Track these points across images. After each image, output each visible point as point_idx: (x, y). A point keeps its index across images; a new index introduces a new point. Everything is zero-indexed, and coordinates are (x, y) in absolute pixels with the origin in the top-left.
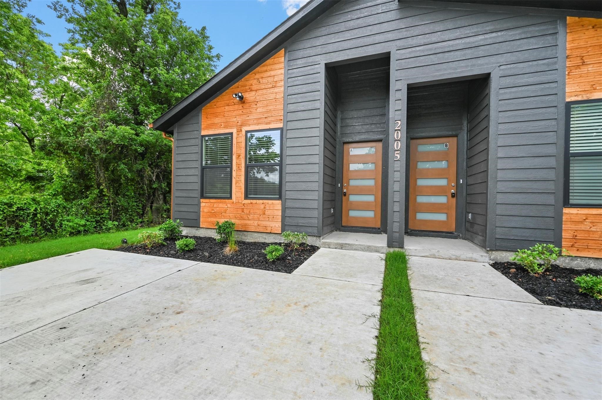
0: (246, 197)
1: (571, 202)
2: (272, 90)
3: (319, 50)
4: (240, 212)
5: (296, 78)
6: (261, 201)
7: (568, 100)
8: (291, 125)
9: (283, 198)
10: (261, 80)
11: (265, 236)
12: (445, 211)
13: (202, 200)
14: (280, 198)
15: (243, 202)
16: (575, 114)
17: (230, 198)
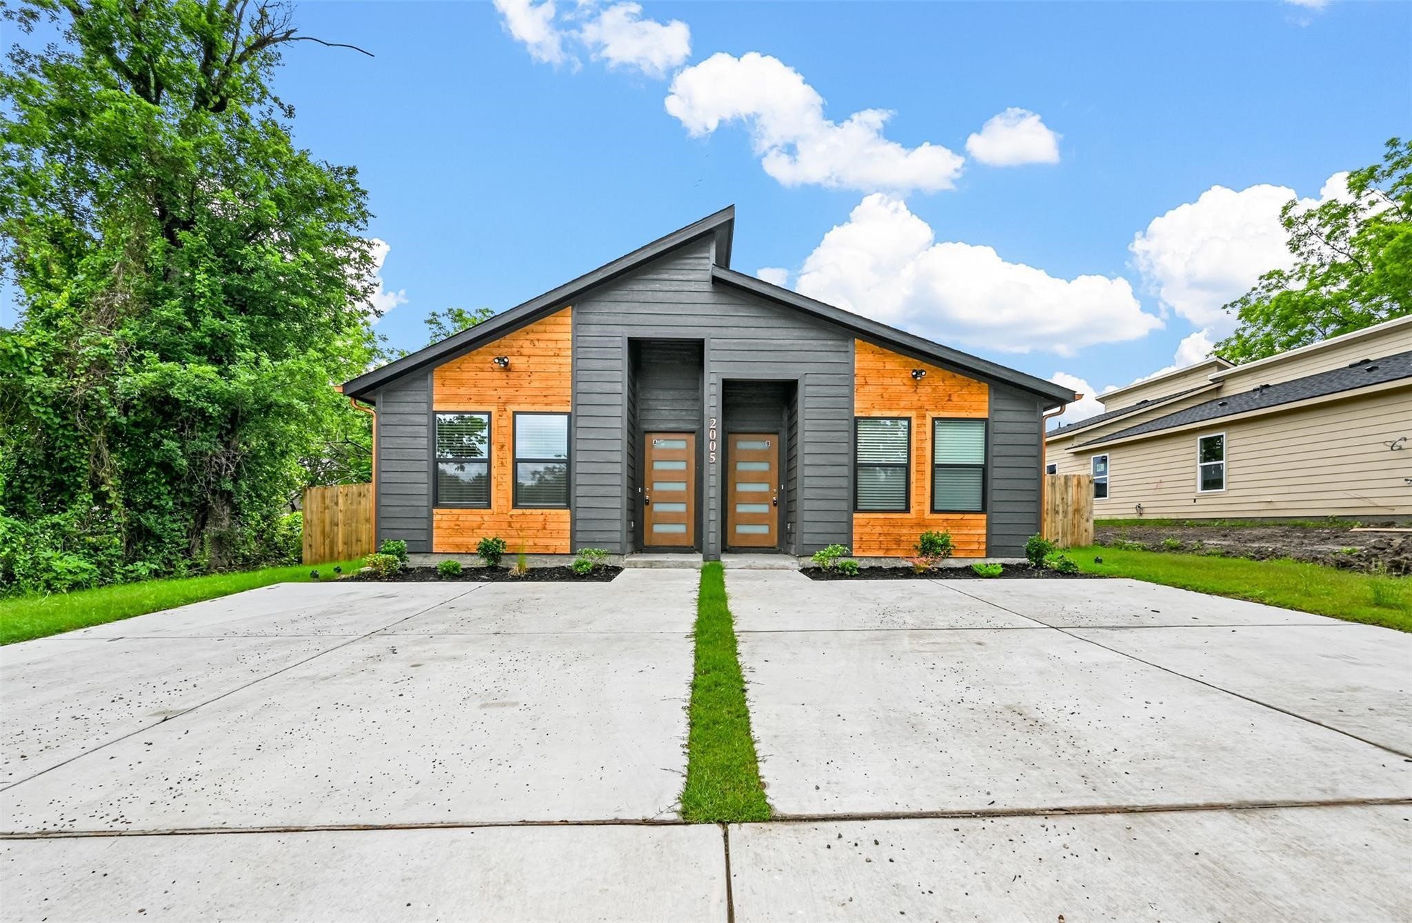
0: (515, 506)
1: (859, 507)
2: (554, 360)
3: (619, 319)
4: (505, 526)
5: (589, 349)
6: (540, 511)
7: (856, 415)
8: (581, 411)
9: (573, 506)
10: (536, 342)
11: (545, 559)
12: (767, 522)
13: (435, 511)
14: (568, 506)
15: (510, 513)
16: (861, 428)
17: (489, 506)
